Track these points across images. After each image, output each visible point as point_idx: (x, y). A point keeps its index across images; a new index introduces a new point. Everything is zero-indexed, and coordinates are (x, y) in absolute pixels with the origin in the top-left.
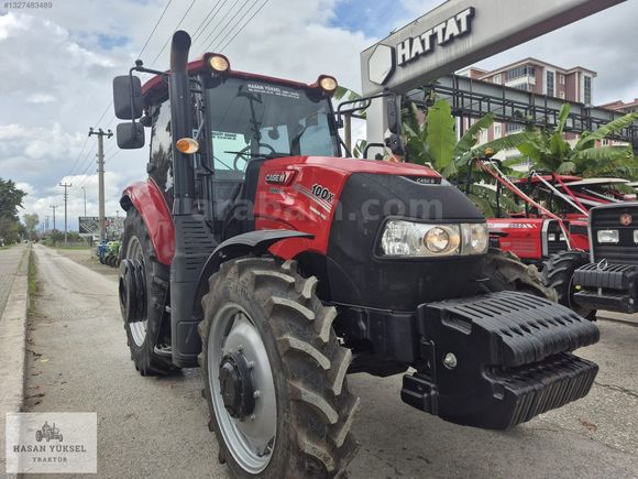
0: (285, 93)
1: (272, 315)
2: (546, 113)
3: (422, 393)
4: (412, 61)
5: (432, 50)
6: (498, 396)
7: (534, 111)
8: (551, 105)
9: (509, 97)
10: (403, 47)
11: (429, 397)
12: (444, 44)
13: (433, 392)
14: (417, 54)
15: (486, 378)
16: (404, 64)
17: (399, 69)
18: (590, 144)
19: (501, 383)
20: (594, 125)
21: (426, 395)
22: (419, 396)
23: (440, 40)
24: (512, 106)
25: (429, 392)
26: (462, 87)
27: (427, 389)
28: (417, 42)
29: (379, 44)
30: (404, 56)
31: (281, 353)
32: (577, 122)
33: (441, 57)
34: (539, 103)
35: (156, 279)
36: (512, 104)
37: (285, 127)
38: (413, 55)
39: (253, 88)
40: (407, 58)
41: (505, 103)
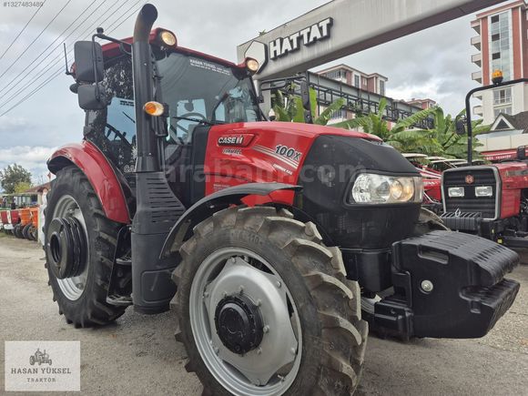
0: (219, 70)
1: (295, 255)
2: (369, 104)
3: (396, 316)
4: (282, 56)
5: (298, 49)
6: (476, 311)
7: (362, 103)
8: (372, 99)
9: (345, 90)
10: (275, 45)
11: (404, 319)
12: (309, 45)
13: (407, 314)
14: (286, 51)
15: (463, 298)
16: (275, 58)
17: (271, 62)
18: (401, 129)
19: (477, 300)
20: (400, 115)
21: (400, 317)
22: (394, 319)
23: (306, 42)
24: (348, 98)
25: (404, 314)
26: (312, 80)
27: (402, 312)
28: (286, 42)
29: (254, 40)
30: (275, 52)
31: (310, 288)
32: (390, 112)
33: (305, 55)
34: (364, 96)
35: (103, 235)
36: (347, 96)
37: (202, 101)
38: (283, 52)
39: (194, 62)
40: (278, 54)
41: (343, 95)
